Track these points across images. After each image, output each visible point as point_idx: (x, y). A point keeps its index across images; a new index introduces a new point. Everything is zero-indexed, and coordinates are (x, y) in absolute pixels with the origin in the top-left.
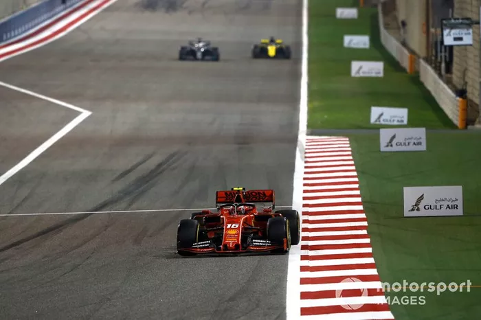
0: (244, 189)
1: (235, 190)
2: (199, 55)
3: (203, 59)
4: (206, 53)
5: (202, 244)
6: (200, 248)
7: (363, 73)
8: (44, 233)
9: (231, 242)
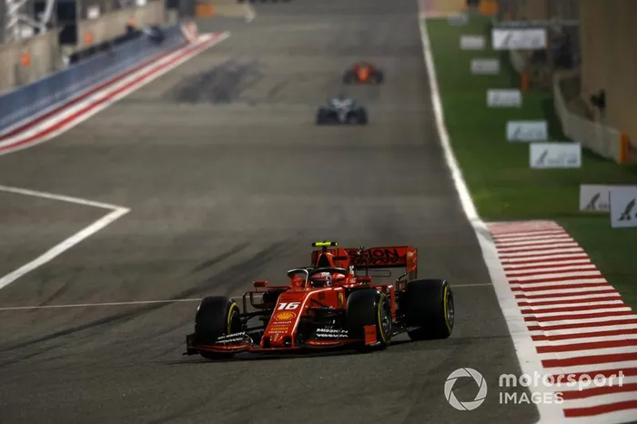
0: (333, 244)
1: (319, 246)
2: (342, 117)
3: (347, 122)
4: (351, 114)
5: (232, 338)
6: (227, 344)
7: (550, 161)
8: (108, 321)
9: (276, 333)
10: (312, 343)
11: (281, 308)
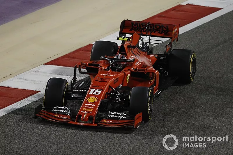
5: (61, 109)
10: (105, 121)
11: (91, 93)
